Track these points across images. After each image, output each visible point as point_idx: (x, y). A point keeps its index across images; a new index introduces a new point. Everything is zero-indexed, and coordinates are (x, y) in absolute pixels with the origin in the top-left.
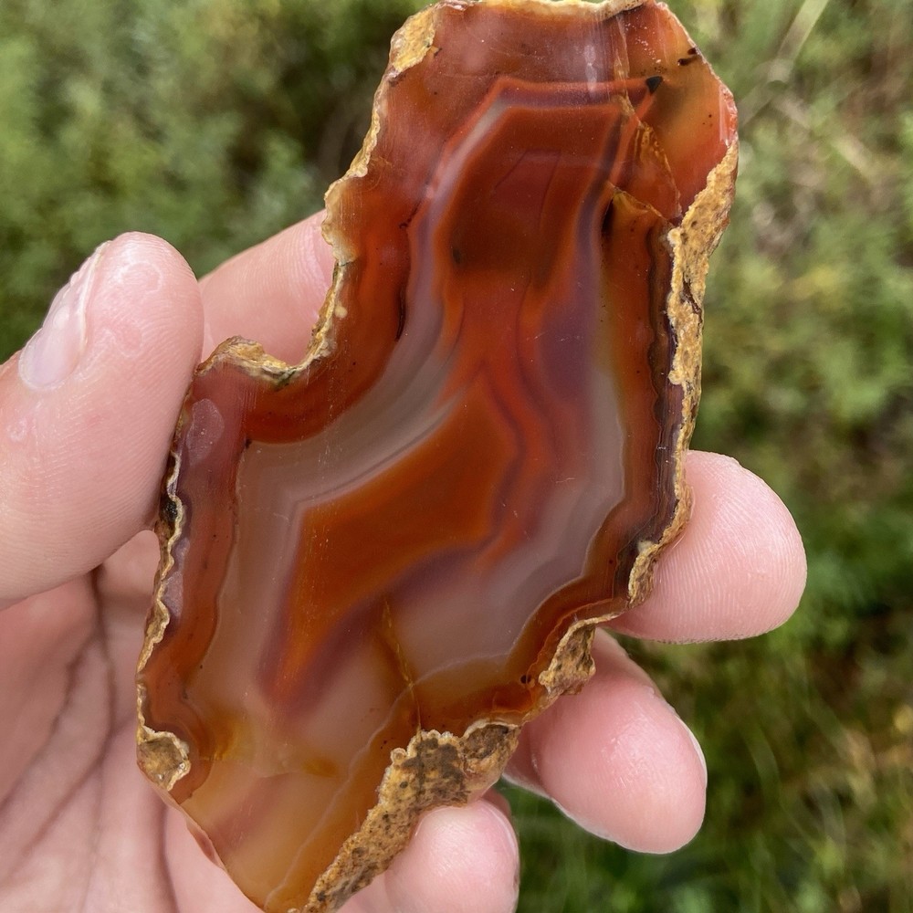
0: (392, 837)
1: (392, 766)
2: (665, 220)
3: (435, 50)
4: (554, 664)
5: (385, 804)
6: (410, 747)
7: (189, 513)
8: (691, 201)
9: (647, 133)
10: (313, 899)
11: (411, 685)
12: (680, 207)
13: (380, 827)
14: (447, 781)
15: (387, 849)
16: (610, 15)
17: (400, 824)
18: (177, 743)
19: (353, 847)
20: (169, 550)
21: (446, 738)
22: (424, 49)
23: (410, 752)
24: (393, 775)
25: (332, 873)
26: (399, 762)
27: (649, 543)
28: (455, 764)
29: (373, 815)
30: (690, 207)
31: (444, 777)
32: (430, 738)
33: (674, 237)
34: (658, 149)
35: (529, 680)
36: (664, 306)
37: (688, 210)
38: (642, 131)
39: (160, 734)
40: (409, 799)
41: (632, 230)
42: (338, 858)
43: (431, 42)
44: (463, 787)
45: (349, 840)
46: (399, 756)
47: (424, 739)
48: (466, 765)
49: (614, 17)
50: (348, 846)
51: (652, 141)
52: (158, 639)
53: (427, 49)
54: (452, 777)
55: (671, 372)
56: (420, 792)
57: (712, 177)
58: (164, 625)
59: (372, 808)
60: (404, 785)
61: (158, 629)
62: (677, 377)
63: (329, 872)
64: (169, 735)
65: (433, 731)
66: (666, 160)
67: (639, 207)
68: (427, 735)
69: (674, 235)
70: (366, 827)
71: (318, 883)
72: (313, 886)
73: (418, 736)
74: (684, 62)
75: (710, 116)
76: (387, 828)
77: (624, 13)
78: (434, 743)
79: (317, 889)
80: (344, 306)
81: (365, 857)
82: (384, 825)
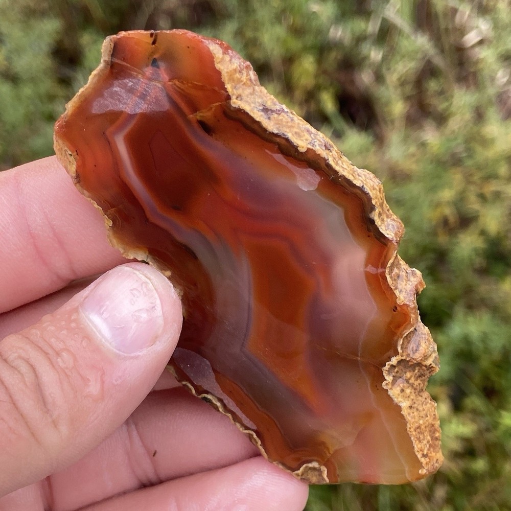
0: (424, 410)
1: (389, 391)
2: (224, 103)
3: (75, 153)
4: (397, 292)
5: (405, 405)
6: (386, 378)
7: (213, 395)
8: (223, 84)
9: (177, 83)
10: (423, 460)
11: (359, 359)
12: (223, 91)
13: (413, 413)
14: (416, 371)
15: (428, 416)
16: (110, 62)
17: (421, 403)
18: (310, 465)
19: (412, 430)
20: (224, 413)
21: (394, 361)
22: (72, 159)
23: (389, 378)
24: (394, 392)
25: (417, 445)
26: (390, 386)
27: (373, 213)
28: (410, 363)
29: (405, 412)
30: (226, 87)
31: (414, 371)
32: (389, 367)
33: (235, 103)
34: (188, 83)
35: (396, 308)
36: (265, 130)
37: (226, 88)
38: (175, 84)
39: (302, 469)
40: (411, 392)
41: (219, 121)
42: (412, 438)
43: (70, 153)
44: (426, 366)
45: (408, 429)
46: (387, 384)
47: (387, 369)
48: (415, 359)
49: (111, 61)
50: (410, 432)
51: (182, 83)
52: (259, 442)
53: (72, 157)
54: (417, 368)
55: (299, 148)
56: (412, 385)
57: (218, 66)
58: (255, 436)
59: (401, 411)
60: (402, 391)
61: (255, 440)
62: (303, 147)
63: (415, 446)
64: (304, 466)
65: (387, 363)
66: (196, 83)
67: (209, 110)
68: (387, 367)
69: (234, 103)
70: (408, 418)
71: (417, 453)
72: (416, 456)
73: (384, 371)
74: (154, 43)
75: (188, 47)
76: (417, 410)
77: (113, 55)
78: (393, 366)
79: (419, 456)
80: (166, 270)
81: (423, 427)
82: (415, 410)
